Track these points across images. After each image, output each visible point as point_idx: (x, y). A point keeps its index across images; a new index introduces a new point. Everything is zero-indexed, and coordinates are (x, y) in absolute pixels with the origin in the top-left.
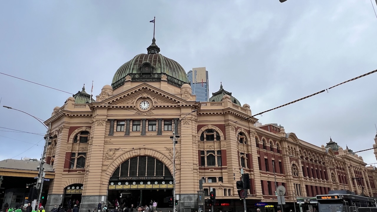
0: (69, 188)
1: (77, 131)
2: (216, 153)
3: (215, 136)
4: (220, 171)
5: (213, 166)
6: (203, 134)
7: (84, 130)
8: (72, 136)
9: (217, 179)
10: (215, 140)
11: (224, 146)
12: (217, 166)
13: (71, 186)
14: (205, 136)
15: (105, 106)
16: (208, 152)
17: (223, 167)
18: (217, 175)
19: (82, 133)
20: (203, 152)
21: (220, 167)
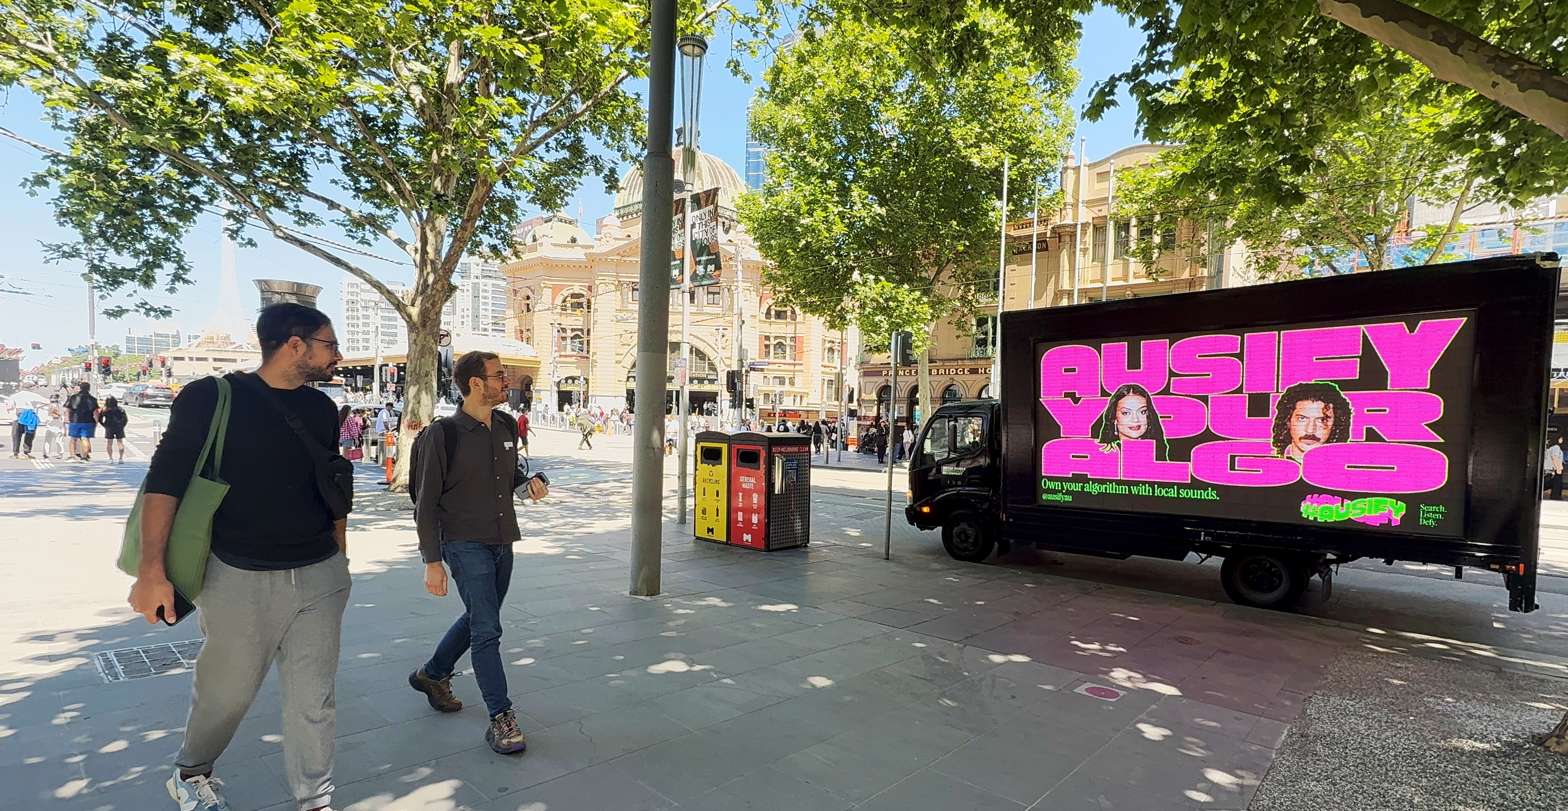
0: (563, 381)
1: (566, 293)
2: (788, 340)
3: (789, 313)
4: (792, 368)
5: (783, 361)
6: (769, 309)
7: (576, 292)
8: (559, 301)
9: (787, 381)
10: (789, 320)
11: (801, 330)
12: (788, 360)
13: (567, 379)
14: (773, 313)
15: (612, 260)
16: (776, 338)
17: (797, 362)
18: (787, 376)
19: (573, 296)
20: (767, 338)
21: (793, 362)
